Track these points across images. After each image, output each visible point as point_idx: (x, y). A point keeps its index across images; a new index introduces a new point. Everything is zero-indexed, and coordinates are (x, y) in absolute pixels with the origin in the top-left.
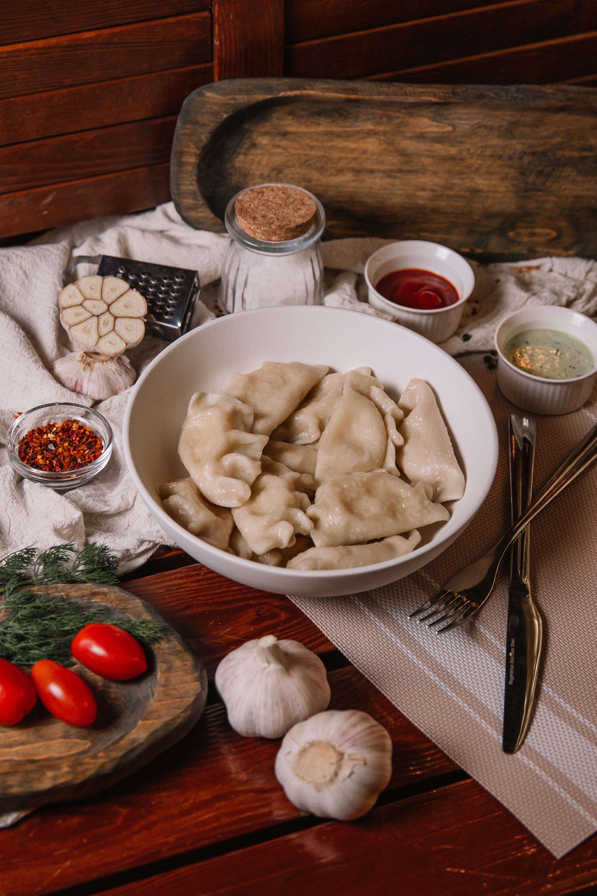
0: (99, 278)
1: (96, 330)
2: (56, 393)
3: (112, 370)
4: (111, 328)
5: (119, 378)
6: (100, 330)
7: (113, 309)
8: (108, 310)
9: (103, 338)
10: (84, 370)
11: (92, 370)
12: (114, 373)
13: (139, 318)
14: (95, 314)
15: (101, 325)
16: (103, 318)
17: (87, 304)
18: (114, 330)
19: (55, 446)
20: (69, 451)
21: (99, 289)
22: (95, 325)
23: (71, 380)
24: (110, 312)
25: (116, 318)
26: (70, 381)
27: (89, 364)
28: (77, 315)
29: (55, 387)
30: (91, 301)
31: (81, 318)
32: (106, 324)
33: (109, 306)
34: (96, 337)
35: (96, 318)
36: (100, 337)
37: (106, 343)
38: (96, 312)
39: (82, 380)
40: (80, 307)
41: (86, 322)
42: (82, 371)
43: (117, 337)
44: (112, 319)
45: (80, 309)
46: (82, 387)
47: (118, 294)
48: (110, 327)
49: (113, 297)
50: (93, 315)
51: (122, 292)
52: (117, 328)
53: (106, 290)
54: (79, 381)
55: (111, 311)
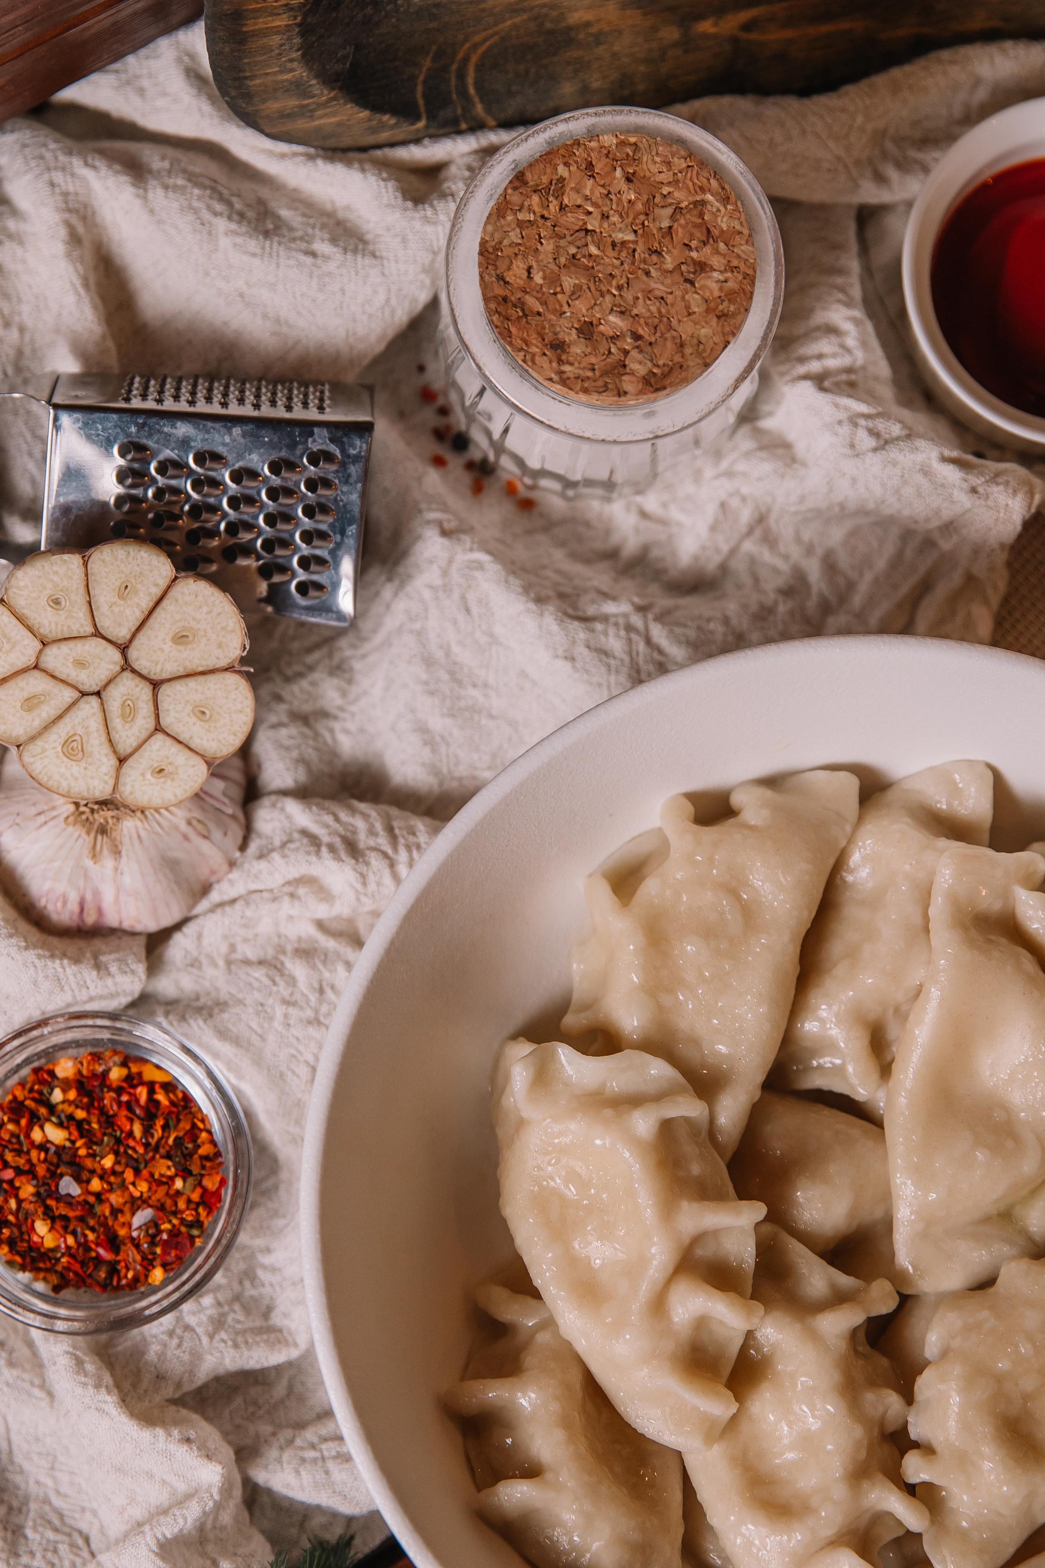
0: (74, 561)
1: (104, 738)
2: (35, 983)
3: (176, 828)
4: (151, 724)
5: (206, 847)
6: (115, 737)
7: (140, 656)
8: (127, 666)
9: (130, 762)
10: (95, 855)
11: (117, 852)
12: (186, 837)
13: (228, 669)
14: (86, 688)
15: (117, 723)
16: (116, 696)
17: (55, 659)
18: (158, 728)
19: (78, 1179)
20: (123, 1186)
21: (80, 598)
22: (95, 724)
23: (65, 902)
24: (134, 671)
25: (156, 685)
26: (59, 905)
27: (103, 830)
28: (31, 703)
29: (25, 965)
30: (65, 648)
31: (47, 711)
32: (129, 712)
33: (124, 649)
34: (108, 763)
35: (94, 701)
36: (122, 761)
37: (143, 775)
38: (90, 680)
39: (97, 893)
40: (36, 673)
41: (67, 719)
42: (89, 863)
43: (175, 748)
44: (144, 692)
45: (35, 683)
46: (100, 911)
47: (146, 603)
48: (144, 721)
49: (132, 615)
50: (84, 694)
51: (157, 592)
52: (165, 721)
53: (104, 597)
54: (89, 897)
55: (136, 666)
